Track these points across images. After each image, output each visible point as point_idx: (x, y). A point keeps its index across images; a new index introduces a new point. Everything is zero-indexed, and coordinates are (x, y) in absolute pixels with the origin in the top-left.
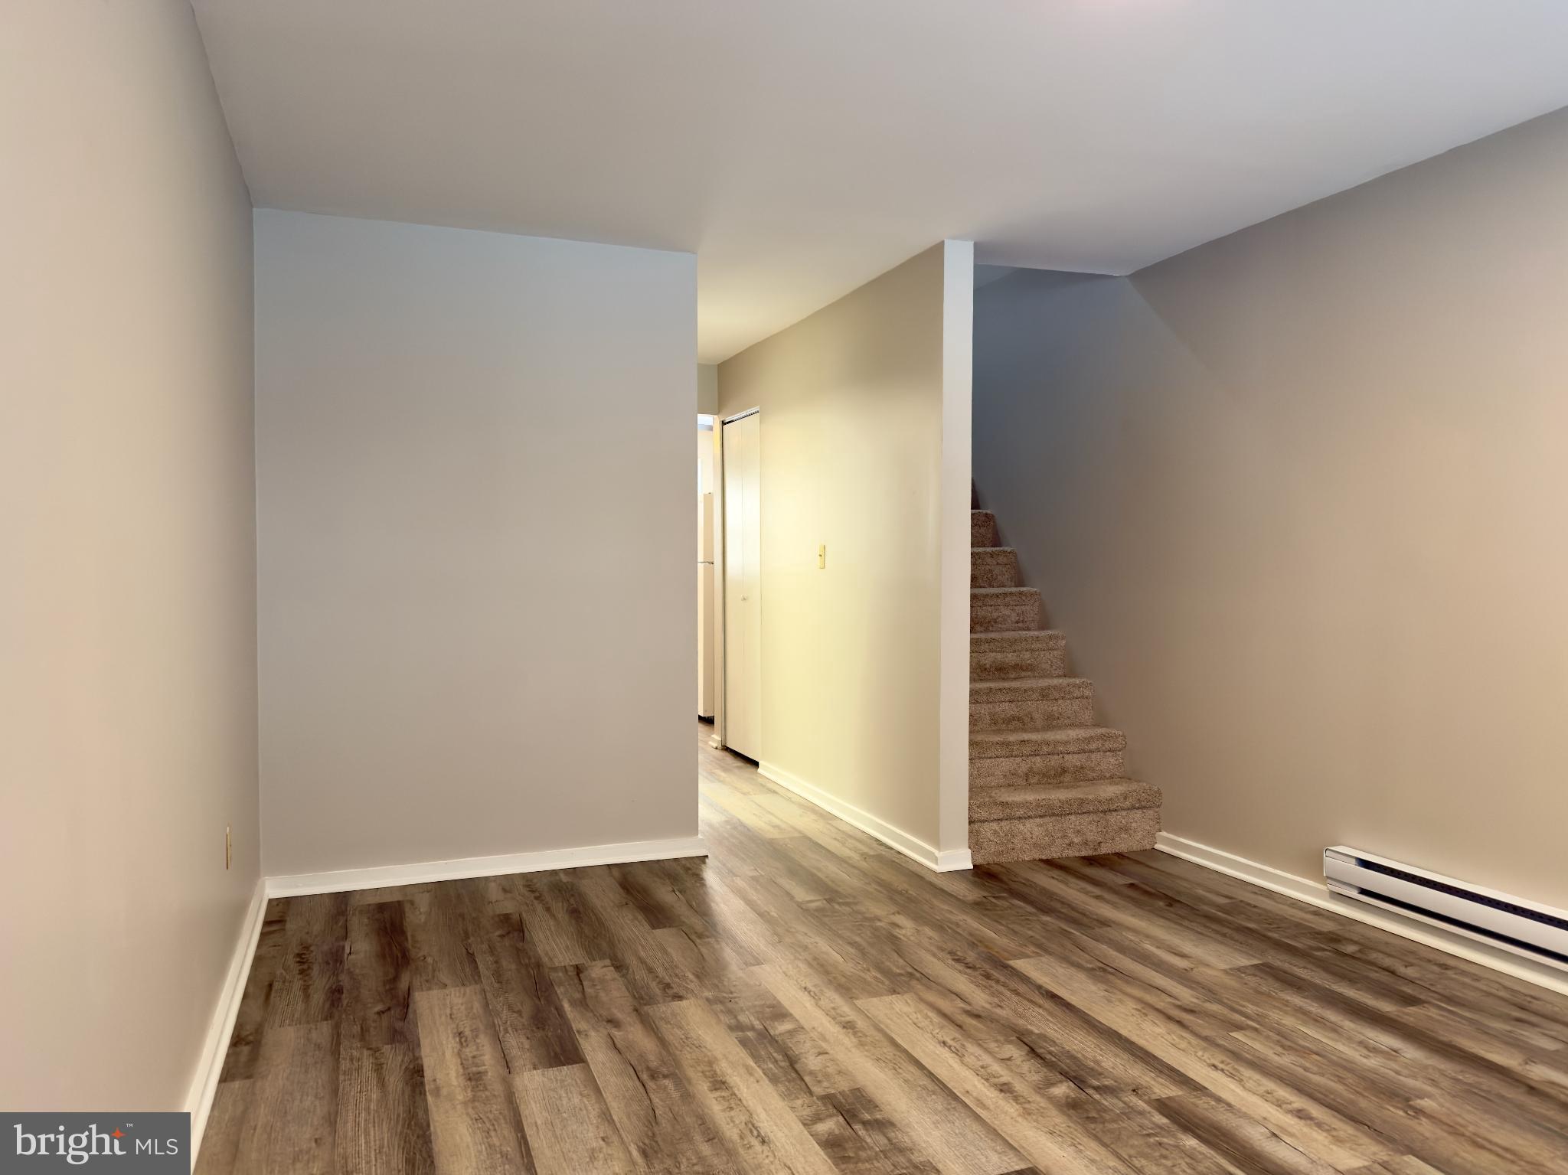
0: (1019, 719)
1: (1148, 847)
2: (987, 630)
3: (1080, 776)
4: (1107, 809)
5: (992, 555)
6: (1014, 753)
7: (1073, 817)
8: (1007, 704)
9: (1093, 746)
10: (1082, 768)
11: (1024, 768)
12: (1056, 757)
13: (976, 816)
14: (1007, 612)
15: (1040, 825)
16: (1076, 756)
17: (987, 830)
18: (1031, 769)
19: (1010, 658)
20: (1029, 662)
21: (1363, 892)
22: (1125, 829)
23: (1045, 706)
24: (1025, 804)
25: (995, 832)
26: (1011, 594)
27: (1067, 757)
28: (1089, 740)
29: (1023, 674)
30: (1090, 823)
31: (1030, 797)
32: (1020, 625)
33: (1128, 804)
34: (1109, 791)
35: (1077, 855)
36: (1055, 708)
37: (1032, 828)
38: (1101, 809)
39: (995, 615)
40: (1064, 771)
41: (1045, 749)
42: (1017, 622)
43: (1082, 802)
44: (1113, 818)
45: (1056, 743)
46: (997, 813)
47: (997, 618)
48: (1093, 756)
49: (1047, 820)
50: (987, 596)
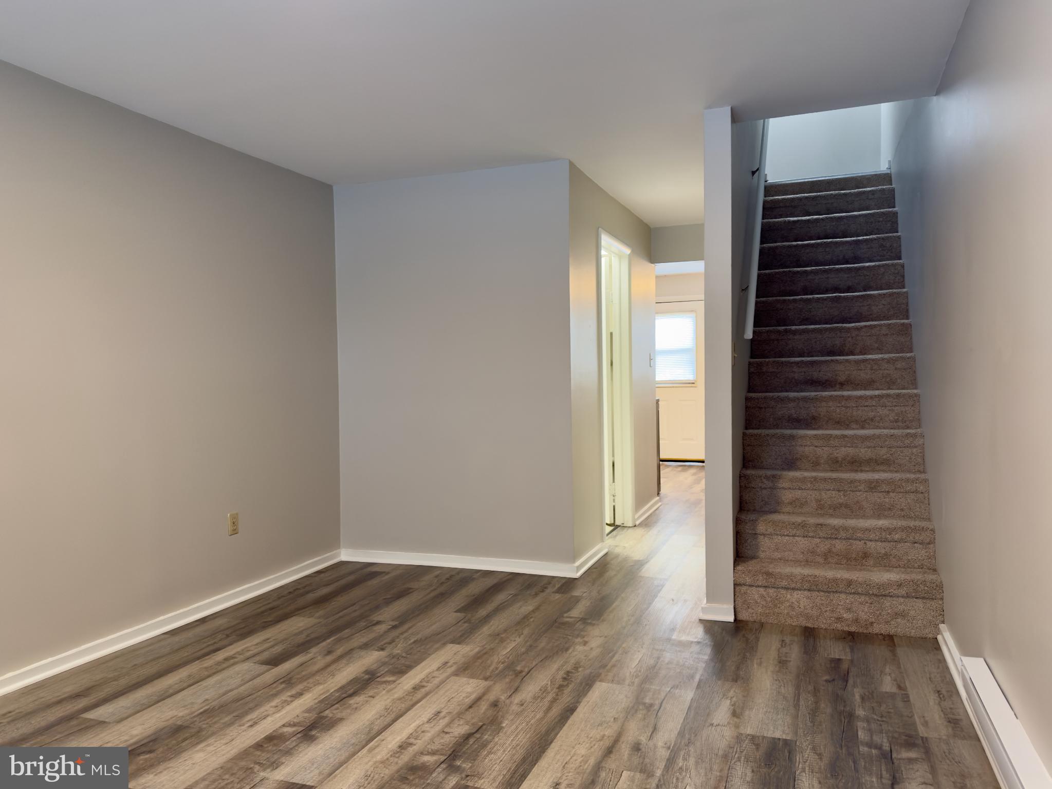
0: (847, 506)
1: (930, 636)
2: (863, 428)
3: (885, 561)
4: (880, 593)
5: (889, 361)
6: (811, 534)
7: (843, 596)
8: (833, 492)
9: (897, 537)
10: (886, 554)
11: (824, 547)
12: (858, 542)
13: (741, 581)
14: (885, 411)
15: (808, 598)
16: (879, 544)
17: (755, 594)
18: (830, 551)
19: (864, 452)
20: (884, 457)
22: (903, 615)
23: (876, 497)
24: (790, 577)
25: (762, 597)
26: (888, 396)
27: (869, 544)
28: (890, 531)
29: (878, 468)
30: (861, 603)
31: (798, 571)
32: (900, 424)
33: (902, 592)
34: (892, 576)
35: (846, 629)
36: (887, 500)
37: (800, 600)
38: (871, 592)
39: (871, 414)
40: (866, 555)
41: (843, 534)
42: (897, 421)
43: (850, 583)
44: (887, 602)
45: (855, 530)
46: (761, 580)
47: (875, 417)
48: (899, 545)
49: (815, 594)
50: (861, 397)
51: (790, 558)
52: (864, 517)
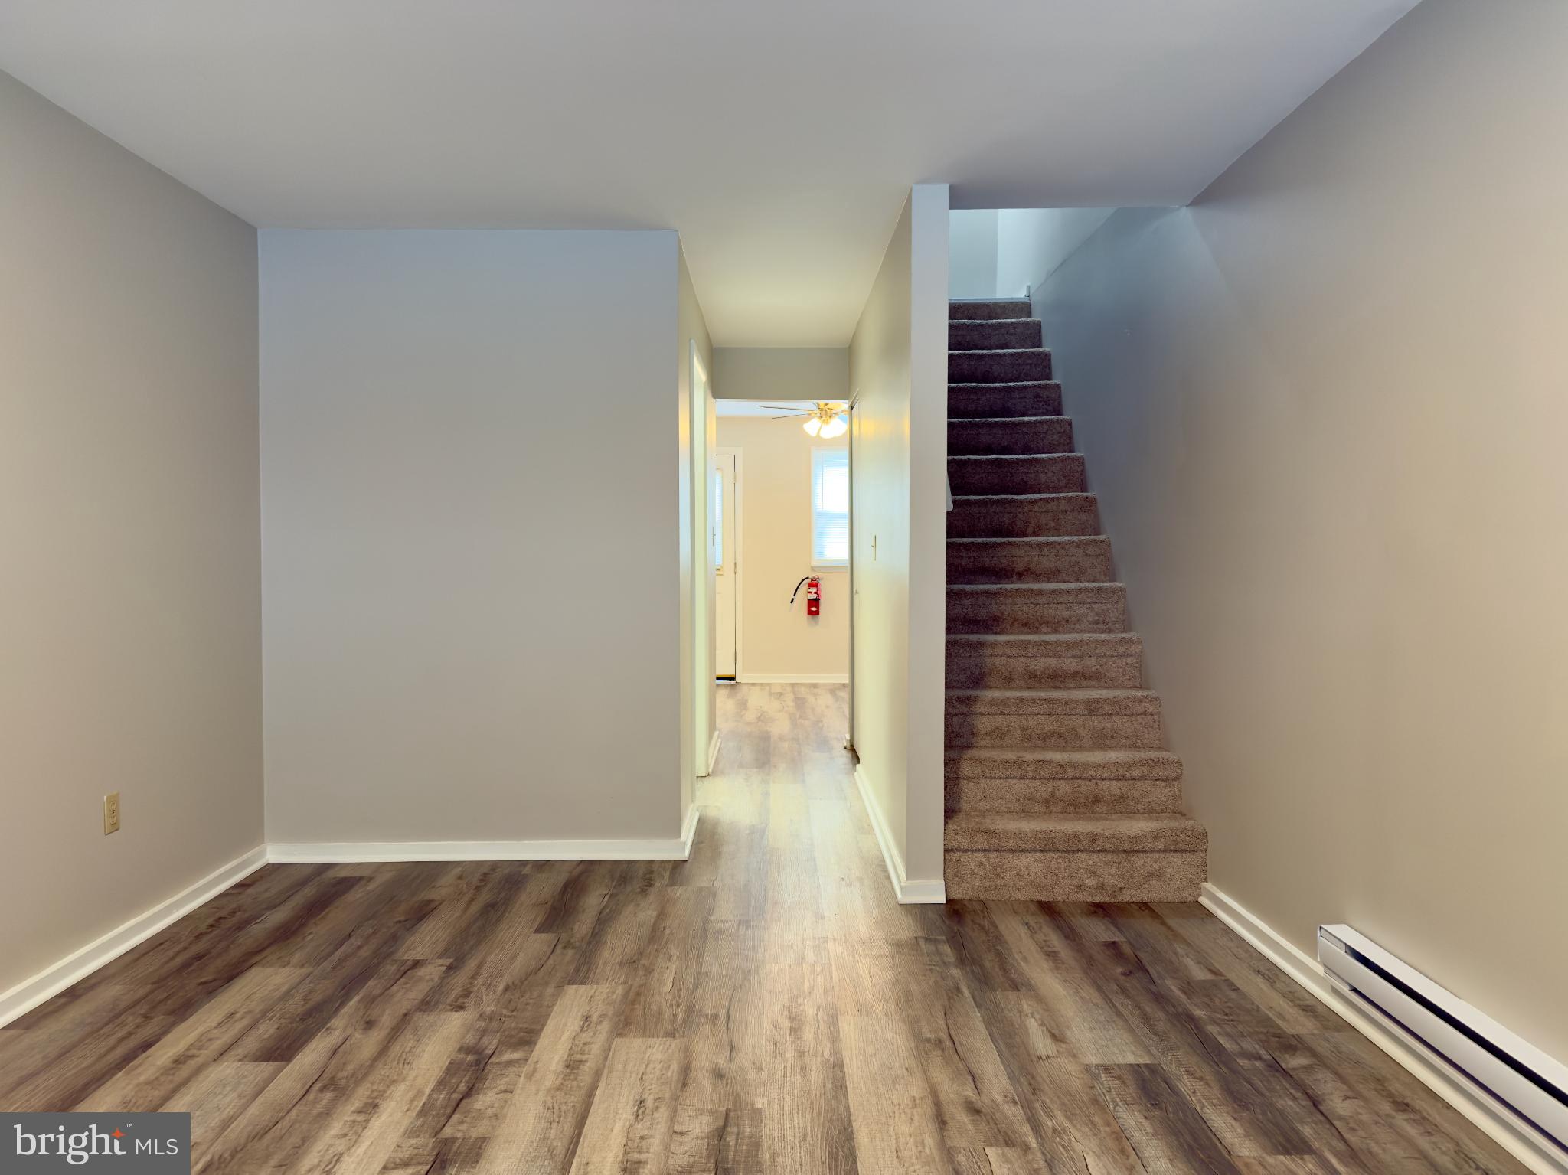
0: (1060, 736)
1: (1190, 899)
2: (1056, 631)
3: (1121, 806)
4: (1131, 849)
5: (1078, 545)
6: (1030, 774)
7: (1084, 856)
8: (1043, 717)
9: (1136, 773)
10: (1122, 797)
11: (1045, 791)
12: (1087, 782)
13: (954, 844)
14: (1083, 610)
15: (1041, 861)
16: (1114, 783)
17: (971, 861)
18: (1053, 795)
19: (1069, 664)
20: (1094, 669)
21: (1355, 990)
22: (1158, 875)
23: (1096, 723)
24: (1019, 835)
25: (981, 864)
26: (1088, 590)
27: (1101, 784)
28: (1131, 765)
29: (1085, 683)
30: (1108, 864)
31: (1027, 826)
32: (1101, 626)
33: (1160, 845)
34: (1138, 826)
35: (1089, 899)
36: (1109, 725)
37: (1030, 865)
38: (1121, 848)
39: (1066, 614)
40: (1097, 800)
41: (1070, 773)
42: (1097, 623)
43: (1095, 838)
44: (1140, 860)
45: (1086, 766)
46: (981, 842)
47: (1070, 618)
48: (1140, 783)
49: (1049, 855)
50: (1054, 592)
51: (1003, 809)
52: (1081, 749)
